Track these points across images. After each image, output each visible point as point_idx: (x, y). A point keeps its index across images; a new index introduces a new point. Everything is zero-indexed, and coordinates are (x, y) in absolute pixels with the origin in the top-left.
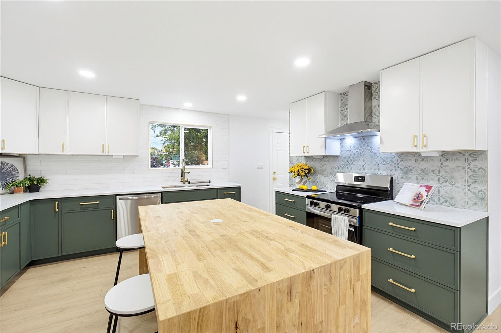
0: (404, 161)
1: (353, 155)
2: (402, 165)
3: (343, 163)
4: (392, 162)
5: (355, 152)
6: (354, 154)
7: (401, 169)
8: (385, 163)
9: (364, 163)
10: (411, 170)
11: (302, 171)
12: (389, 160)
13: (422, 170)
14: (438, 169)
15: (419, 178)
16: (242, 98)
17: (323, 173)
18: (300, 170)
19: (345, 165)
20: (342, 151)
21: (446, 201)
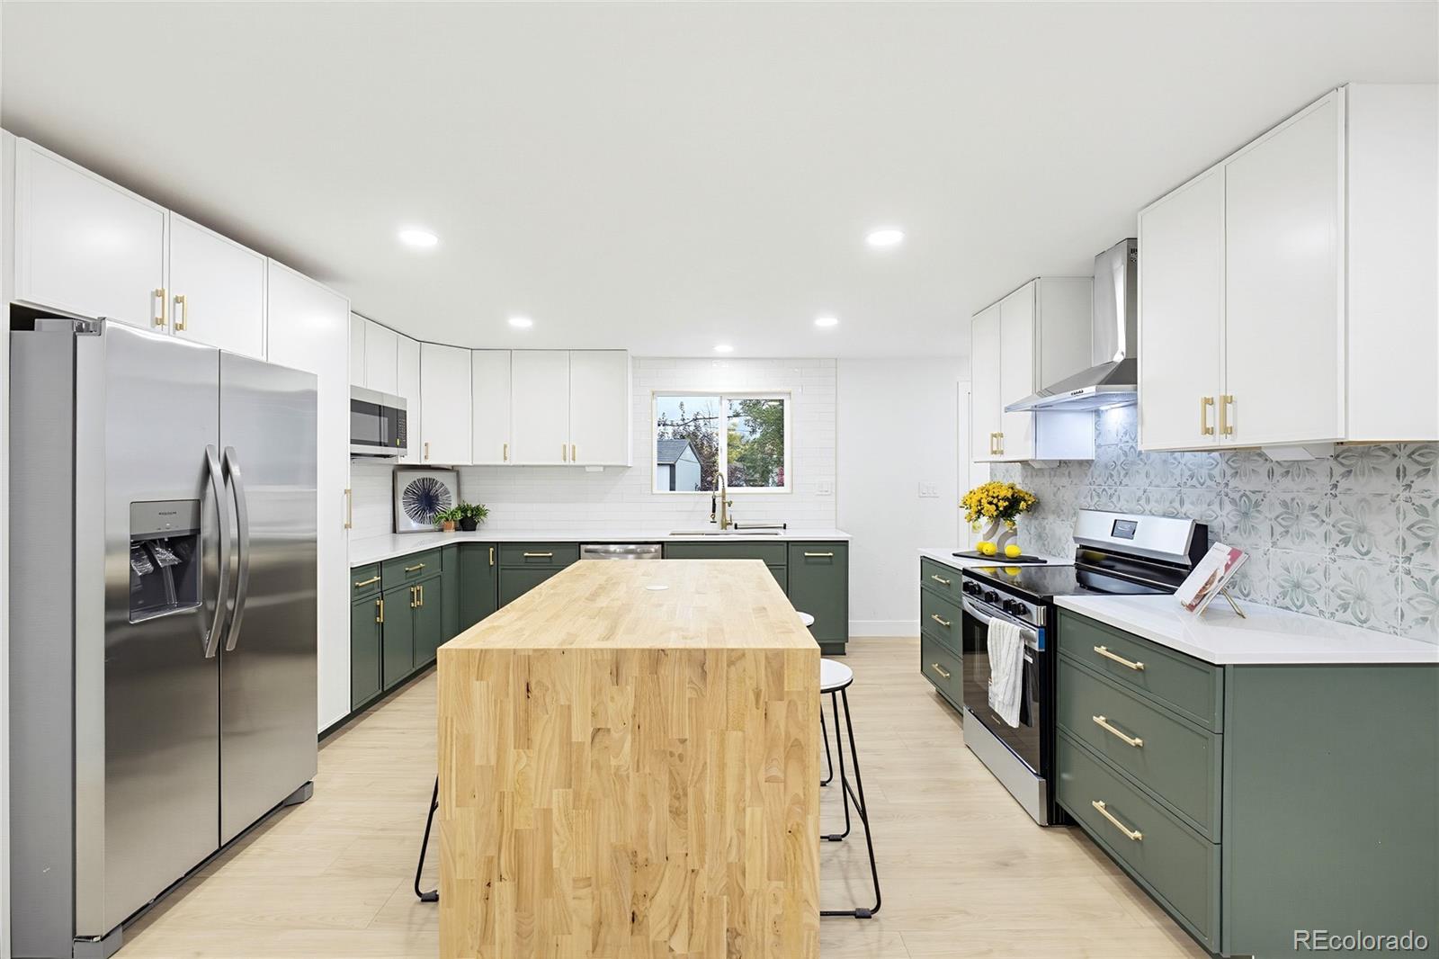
0: (1240, 476)
1: (1123, 458)
2: (1235, 489)
3: (1099, 481)
4: (1211, 477)
5: (1127, 449)
6: (1125, 454)
7: (1233, 502)
8: (1194, 482)
9: (1148, 481)
10: (1257, 504)
11: (991, 503)
12: (1204, 472)
13: (1284, 504)
14: (1326, 502)
15: (1278, 530)
16: (826, 322)
17: (1058, 512)
18: (984, 501)
19: (1106, 488)
20: (1098, 446)
21: (1345, 607)
